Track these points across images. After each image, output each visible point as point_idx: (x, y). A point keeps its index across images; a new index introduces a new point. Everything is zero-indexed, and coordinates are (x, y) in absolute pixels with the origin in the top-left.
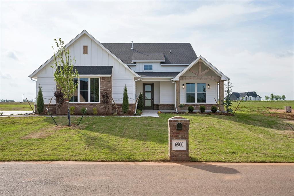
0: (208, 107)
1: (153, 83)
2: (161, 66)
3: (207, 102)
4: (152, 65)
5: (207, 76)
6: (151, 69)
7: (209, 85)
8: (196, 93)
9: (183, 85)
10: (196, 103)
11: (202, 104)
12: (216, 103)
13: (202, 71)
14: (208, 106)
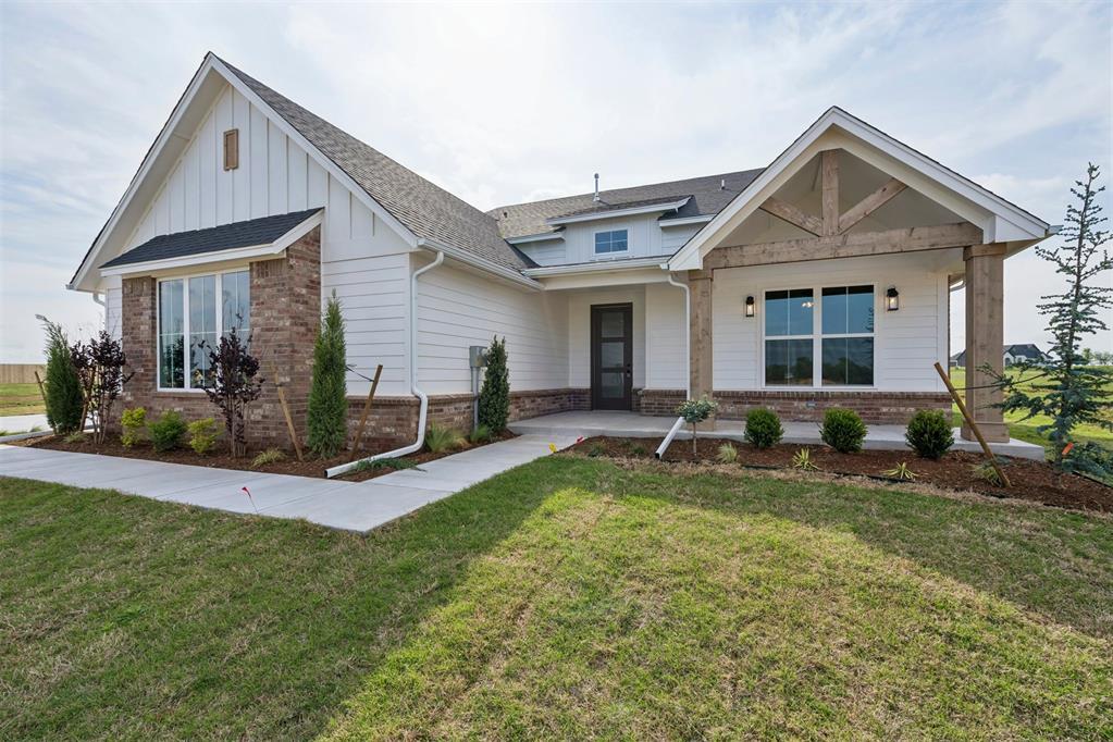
0: (885, 410)
1: (631, 304)
2: (663, 228)
3: (883, 383)
4: (626, 231)
5: (883, 231)
6: (623, 246)
7: (892, 293)
8: (818, 337)
9: (750, 301)
10: (818, 385)
11: (848, 394)
12: (946, 390)
13: (845, 203)
14: (884, 405)
